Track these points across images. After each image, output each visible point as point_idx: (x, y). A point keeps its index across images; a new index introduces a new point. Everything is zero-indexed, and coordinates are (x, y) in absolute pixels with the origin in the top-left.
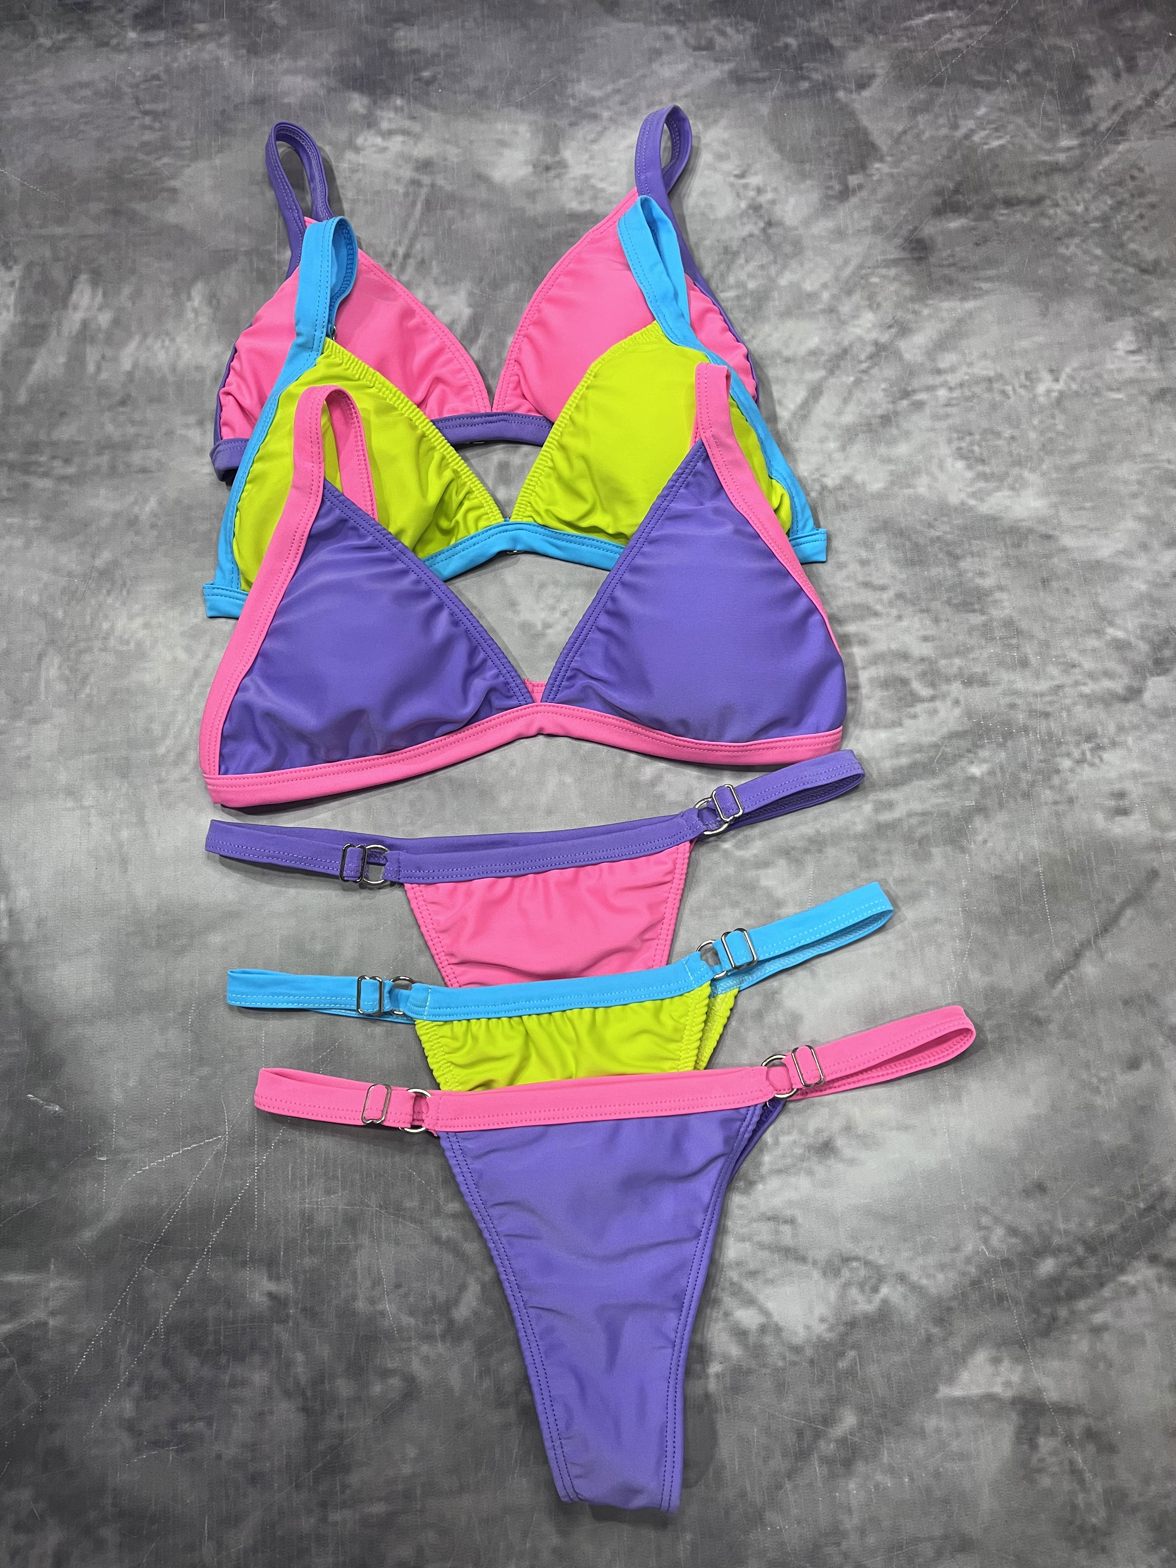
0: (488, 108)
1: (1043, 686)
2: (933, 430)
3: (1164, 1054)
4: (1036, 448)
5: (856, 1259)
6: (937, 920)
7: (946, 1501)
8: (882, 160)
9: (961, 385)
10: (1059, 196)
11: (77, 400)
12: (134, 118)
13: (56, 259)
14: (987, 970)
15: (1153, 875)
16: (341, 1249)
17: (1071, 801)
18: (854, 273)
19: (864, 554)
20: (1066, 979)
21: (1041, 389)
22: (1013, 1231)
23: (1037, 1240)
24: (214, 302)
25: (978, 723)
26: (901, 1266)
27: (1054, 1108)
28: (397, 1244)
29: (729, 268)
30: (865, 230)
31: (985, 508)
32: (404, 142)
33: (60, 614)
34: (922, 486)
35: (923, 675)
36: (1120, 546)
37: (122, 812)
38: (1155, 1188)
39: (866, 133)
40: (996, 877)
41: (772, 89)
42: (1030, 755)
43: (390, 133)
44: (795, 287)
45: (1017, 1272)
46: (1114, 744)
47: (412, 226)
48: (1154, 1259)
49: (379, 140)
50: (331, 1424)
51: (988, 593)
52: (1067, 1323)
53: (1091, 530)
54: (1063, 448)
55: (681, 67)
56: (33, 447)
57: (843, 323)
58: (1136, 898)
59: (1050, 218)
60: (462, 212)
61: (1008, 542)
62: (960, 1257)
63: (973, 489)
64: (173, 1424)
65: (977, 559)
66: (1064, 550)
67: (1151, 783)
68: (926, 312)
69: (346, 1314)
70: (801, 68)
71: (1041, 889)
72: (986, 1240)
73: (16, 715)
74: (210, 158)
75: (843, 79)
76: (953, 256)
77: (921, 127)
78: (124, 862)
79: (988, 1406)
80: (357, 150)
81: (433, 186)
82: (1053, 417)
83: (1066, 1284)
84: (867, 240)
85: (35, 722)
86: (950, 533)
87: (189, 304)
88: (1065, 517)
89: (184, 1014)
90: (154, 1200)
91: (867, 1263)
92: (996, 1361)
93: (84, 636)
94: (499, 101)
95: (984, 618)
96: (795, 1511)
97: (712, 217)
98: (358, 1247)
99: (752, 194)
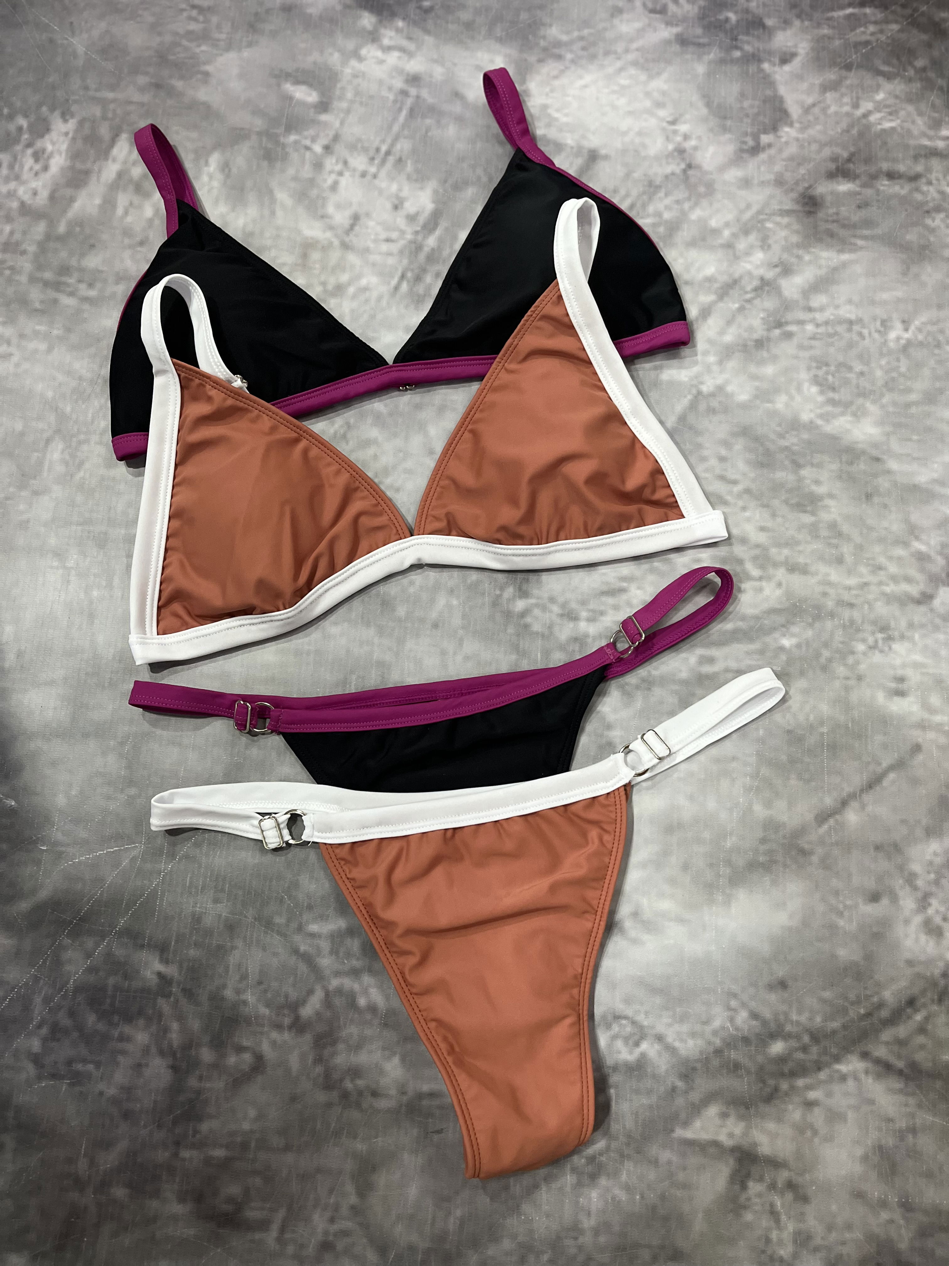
0: (473, 38)
1: (852, 581)
2: (796, 357)
3: (901, 894)
4: (880, 383)
5: (626, 1018)
6: (734, 758)
7: (666, 1219)
8: (791, 125)
9: (827, 323)
10: (933, 177)
11: (105, 237)
12: (183, 10)
13: (104, 118)
14: (768, 804)
15: (917, 748)
16: (220, 947)
17: (860, 678)
18: (752, 218)
19: (723, 452)
20: (831, 821)
21: (892, 335)
22: (754, 1016)
23: (773, 1026)
24: (227, 170)
25: (794, 605)
26: (660, 1028)
27: (805, 923)
28: (264, 949)
29: (650, 199)
30: (769, 182)
31: (829, 428)
32: (399, 58)
33: (68, 409)
34: (780, 403)
35: (755, 559)
36: (935, 475)
37: (95, 575)
38: (875, 999)
39: (781, 100)
40: (789, 732)
41: (709, 54)
42: (832, 634)
43: (389, 49)
44: (703, 223)
45: (753, 1048)
46: (902, 637)
47: (396, 128)
48: (865, 1055)
49: (379, 54)
50: (193, 1082)
51: (820, 498)
52: (786, 1094)
53: (914, 459)
54: (902, 387)
55: (638, 25)
56: (65, 270)
57: (737, 258)
58: (899, 765)
59: (923, 193)
60: (438, 122)
61: (844, 460)
62: (708, 1029)
63: (822, 411)
64: (69, 1062)
65: (815, 469)
66: (889, 472)
67: (928, 674)
68: (807, 258)
69: (216, 998)
70: (736, 40)
71: (823, 744)
72: (732, 1020)
73: (22, 486)
74: (240, 50)
75: (770, 53)
76: (837, 214)
77: (828, 102)
78: (91, 616)
79: (712, 1150)
80: (360, 59)
81: (418, 97)
82: (898, 360)
83: (790, 1064)
84: (768, 191)
85: (36, 493)
86: (797, 445)
87: (206, 169)
88: (895, 446)
89: (122, 744)
90: (79, 886)
91: (634, 1023)
92: (724, 1115)
93: (84, 429)
94: (483, 32)
95: (813, 519)
96: (545, 1208)
97: (643, 154)
98: (233, 948)
99: (679, 139)
